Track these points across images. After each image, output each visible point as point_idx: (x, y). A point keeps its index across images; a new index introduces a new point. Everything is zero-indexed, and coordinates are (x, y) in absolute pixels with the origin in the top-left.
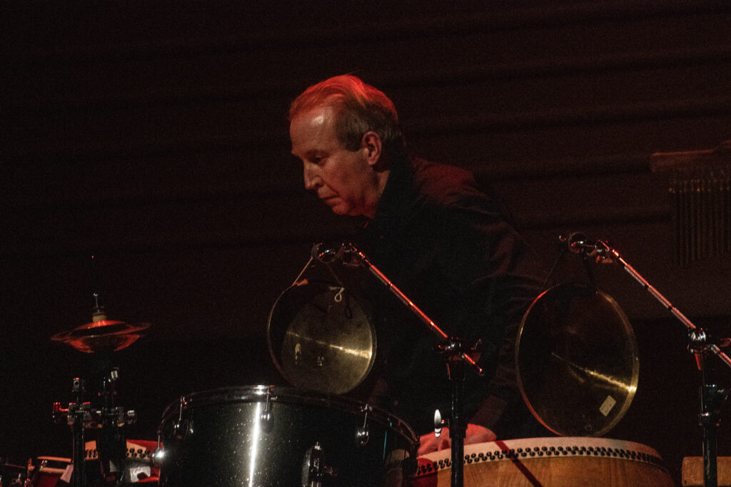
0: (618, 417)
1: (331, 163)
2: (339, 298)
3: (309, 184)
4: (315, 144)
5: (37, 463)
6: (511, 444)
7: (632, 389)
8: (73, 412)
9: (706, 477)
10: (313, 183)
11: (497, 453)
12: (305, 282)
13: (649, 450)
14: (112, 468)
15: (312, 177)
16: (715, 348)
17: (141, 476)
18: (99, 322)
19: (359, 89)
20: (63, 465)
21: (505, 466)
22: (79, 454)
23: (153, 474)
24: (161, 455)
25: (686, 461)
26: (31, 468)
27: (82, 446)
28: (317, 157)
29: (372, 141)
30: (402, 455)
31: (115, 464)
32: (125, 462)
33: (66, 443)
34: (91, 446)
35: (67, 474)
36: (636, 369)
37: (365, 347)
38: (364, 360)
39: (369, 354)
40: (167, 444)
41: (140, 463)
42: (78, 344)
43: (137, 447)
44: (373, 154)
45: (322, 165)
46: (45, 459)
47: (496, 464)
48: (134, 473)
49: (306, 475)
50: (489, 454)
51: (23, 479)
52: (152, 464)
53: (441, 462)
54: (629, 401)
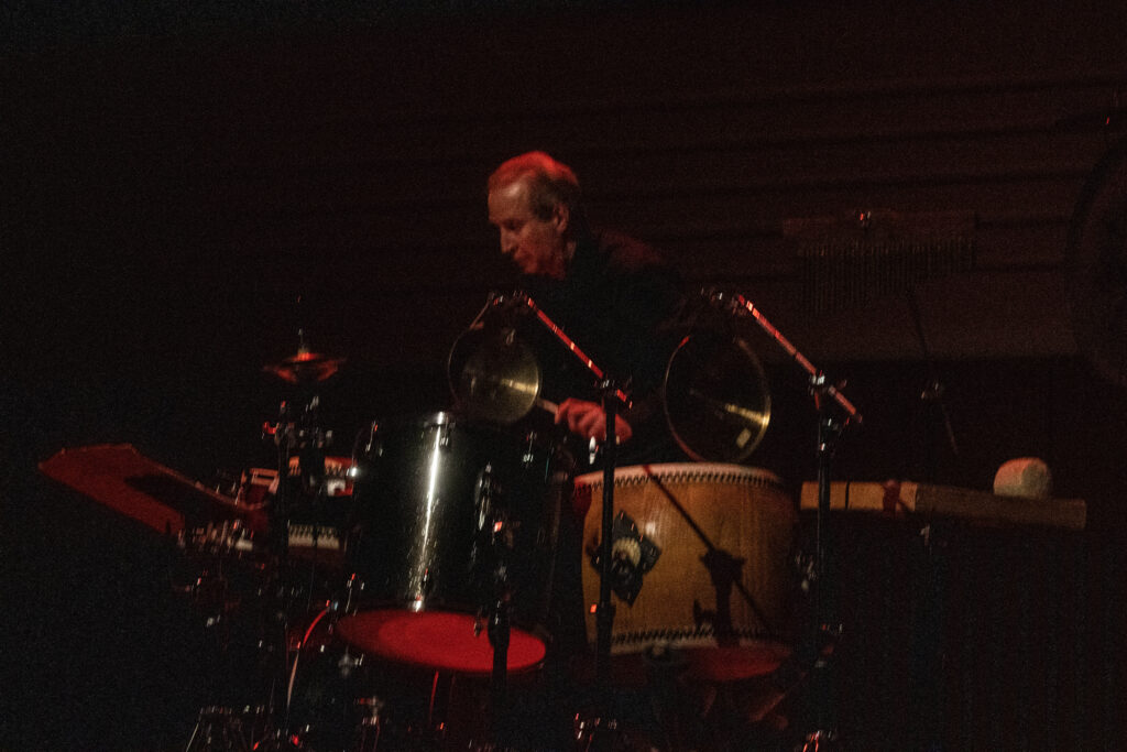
0: (752, 448)
1: (526, 231)
2: (511, 338)
3: (506, 248)
4: (510, 213)
5: (249, 476)
6: (657, 469)
7: (765, 421)
8: (280, 432)
9: (820, 502)
10: (510, 247)
11: (643, 477)
12: (481, 325)
13: (773, 477)
14: (312, 482)
15: (508, 242)
16: (832, 390)
17: (337, 490)
18: (304, 356)
19: (549, 165)
20: (272, 478)
21: (650, 488)
22: (284, 470)
23: (347, 487)
24: (354, 472)
25: (805, 487)
26: (244, 479)
27: (286, 463)
28: (514, 225)
29: (561, 212)
30: (562, 477)
31: (315, 479)
32: (324, 478)
33: (273, 458)
34: (294, 462)
35: (274, 486)
36: (768, 405)
37: (532, 382)
38: (530, 395)
39: (535, 389)
40: (360, 463)
41: (337, 477)
42: (285, 374)
43: (334, 465)
44: (562, 224)
45: (517, 234)
46: (256, 472)
47: (642, 488)
48: (332, 487)
49: (477, 493)
50: (636, 478)
51: (237, 489)
52: (347, 479)
53: (595, 484)
54: (762, 433)
